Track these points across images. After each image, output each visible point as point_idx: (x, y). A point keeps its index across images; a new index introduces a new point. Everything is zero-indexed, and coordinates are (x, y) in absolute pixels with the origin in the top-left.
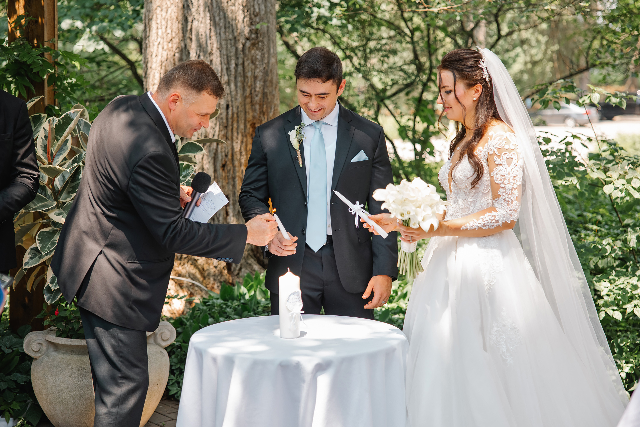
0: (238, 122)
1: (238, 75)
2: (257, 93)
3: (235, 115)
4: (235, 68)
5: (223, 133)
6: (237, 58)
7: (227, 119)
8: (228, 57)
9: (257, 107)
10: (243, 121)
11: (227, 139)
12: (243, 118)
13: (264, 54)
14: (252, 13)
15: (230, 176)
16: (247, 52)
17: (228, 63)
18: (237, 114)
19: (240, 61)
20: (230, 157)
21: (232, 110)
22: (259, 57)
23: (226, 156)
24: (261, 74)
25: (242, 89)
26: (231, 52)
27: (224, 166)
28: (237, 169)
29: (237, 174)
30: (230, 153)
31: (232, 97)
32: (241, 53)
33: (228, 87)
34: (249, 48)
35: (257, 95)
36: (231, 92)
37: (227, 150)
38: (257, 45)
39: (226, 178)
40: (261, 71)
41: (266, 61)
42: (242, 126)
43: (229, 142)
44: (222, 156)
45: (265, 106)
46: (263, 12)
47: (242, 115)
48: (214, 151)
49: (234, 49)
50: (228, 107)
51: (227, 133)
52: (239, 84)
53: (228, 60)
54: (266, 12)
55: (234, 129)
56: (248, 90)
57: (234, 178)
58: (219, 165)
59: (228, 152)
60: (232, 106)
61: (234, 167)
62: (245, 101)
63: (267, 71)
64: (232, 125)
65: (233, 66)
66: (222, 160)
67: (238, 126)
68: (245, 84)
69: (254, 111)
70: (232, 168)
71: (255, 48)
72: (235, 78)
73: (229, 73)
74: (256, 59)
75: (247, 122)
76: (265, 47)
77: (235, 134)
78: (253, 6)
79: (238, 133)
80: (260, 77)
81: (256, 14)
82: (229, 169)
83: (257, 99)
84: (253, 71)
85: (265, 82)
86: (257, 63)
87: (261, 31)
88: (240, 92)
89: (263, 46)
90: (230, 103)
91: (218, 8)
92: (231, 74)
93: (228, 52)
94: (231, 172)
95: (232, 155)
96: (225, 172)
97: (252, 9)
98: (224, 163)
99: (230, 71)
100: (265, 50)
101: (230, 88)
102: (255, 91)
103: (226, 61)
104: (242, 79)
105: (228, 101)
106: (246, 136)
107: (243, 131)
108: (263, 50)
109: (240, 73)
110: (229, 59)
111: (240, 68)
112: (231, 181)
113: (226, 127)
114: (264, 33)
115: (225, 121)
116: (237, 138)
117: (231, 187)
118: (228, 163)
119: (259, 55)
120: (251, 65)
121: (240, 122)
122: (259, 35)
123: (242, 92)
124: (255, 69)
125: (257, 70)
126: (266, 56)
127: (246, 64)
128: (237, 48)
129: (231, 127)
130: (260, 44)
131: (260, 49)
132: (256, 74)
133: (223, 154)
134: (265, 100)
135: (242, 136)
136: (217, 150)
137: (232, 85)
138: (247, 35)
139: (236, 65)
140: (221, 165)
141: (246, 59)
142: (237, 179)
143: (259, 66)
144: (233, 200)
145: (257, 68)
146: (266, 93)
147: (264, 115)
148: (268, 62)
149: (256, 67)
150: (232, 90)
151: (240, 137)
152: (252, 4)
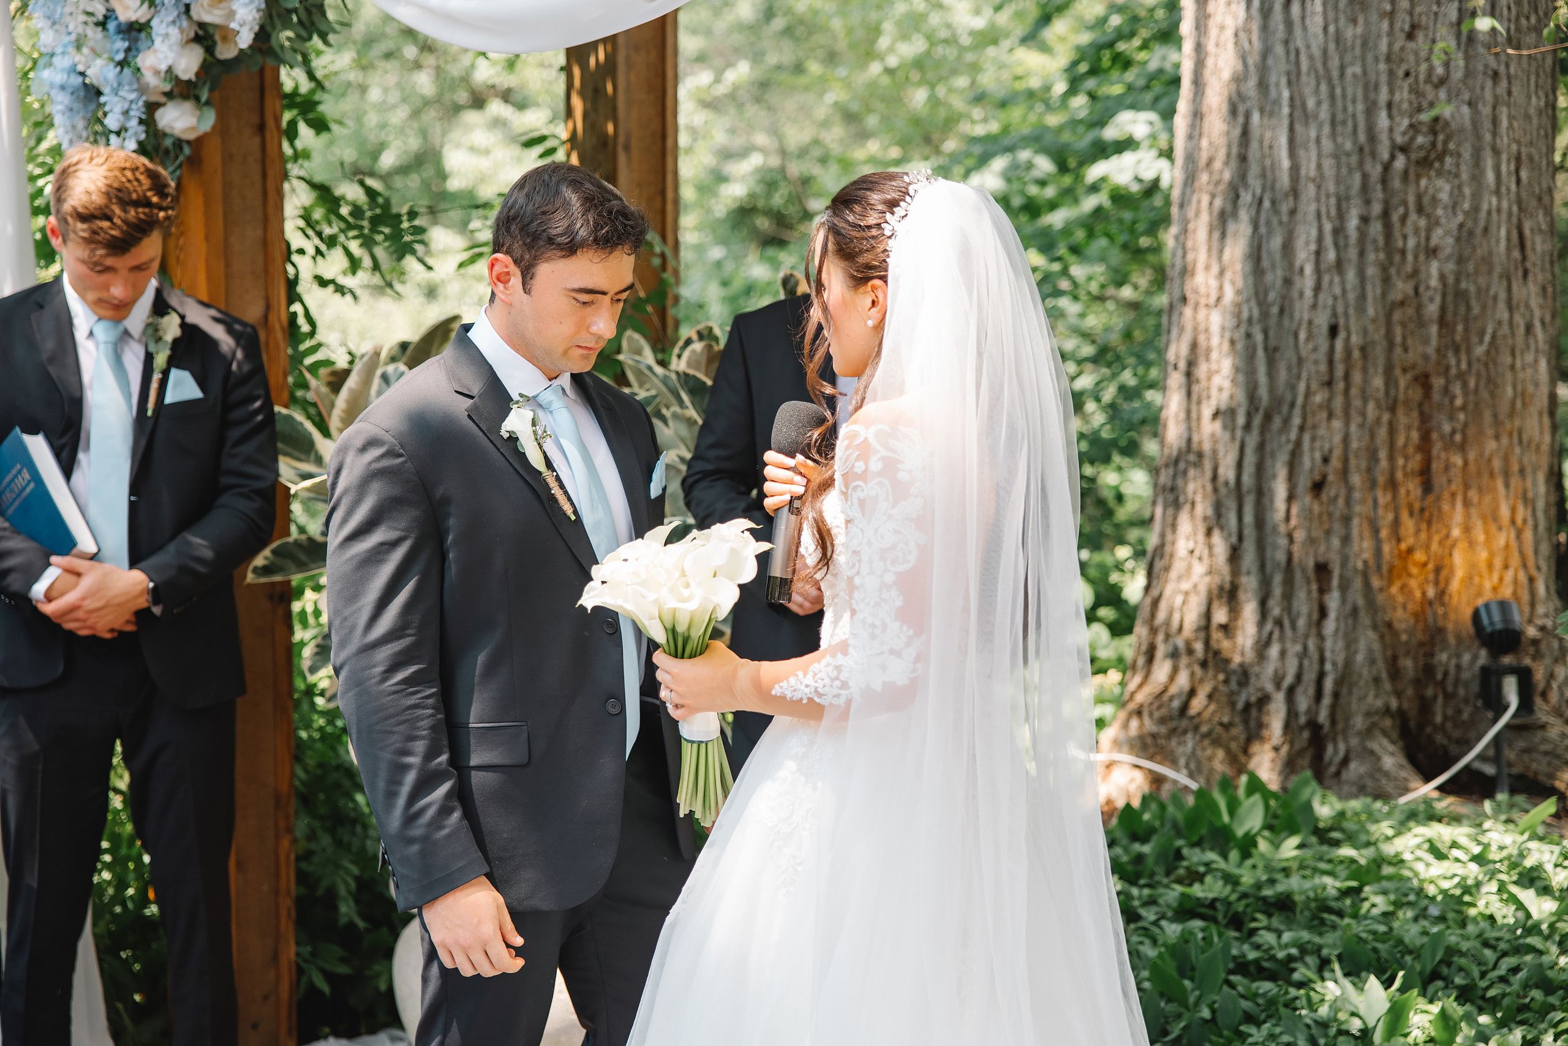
0: (1365, 370)
1: (1369, 247)
2: (1430, 293)
3: (1356, 354)
4: (1359, 229)
5: (1318, 398)
6: (1368, 202)
7: (1331, 362)
8: (1342, 202)
9: (1434, 329)
10: (1380, 370)
11: (1331, 415)
12: (1381, 361)
13: (1460, 187)
14: (1422, 77)
15: (1337, 514)
16: (1397, 184)
17: (1341, 215)
18: (1363, 349)
19: (1377, 208)
20: (1335, 463)
21: (1348, 339)
22: (1444, 196)
23: (1326, 460)
24: (1450, 241)
25: (1378, 283)
26: (1348, 188)
27: (1318, 487)
28: (1357, 495)
29: (1357, 509)
30: (1337, 453)
31: (1347, 307)
32: (1379, 187)
33: (1337, 279)
34: (1406, 173)
35: (1431, 300)
36: (1344, 291)
37: (1327, 446)
38: (1437, 165)
39: (1325, 517)
40: (1447, 233)
41: (1466, 206)
42: (1378, 382)
43: (1337, 424)
44: (1313, 460)
45: (1460, 328)
46: (1457, 75)
47: (1379, 352)
48: (1290, 447)
49: (1357, 179)
50: (1333, 331)
51: (1330, 400)
52: (1371, 271)
53: (1339, 208)
54: (1469, 73)
55: (1354, 391)
56: (1401, 288)
57: (1347, 520)
58: (1304, 482)
59: (1331, 451)
60: (1347, 329)
61: (1350, 489)
62: (1389, 316)
63: (1471, 233)
64: (1347, 377)
65: (1353, 223)
66: (1312, 470)
67: (1366, 381)
68: (1393, 271)
69: (1426, 341)
70: (1343, 492)
71: (1433, 173)
72: (1362, 254)
73: (1341, 242)
74: (1434, 200)
75: (1398, 372)
76: (1463, 168)
77: (1357, 403)
78: (1428, 59)
79: (1365, 401)
80: (1448, 251)
81: (1435, 79)
82: (1333, 493)
83: (1432, 309)
84: (1423, 234)
85: (1461, 261)
86: (1440, 212)
87: (1453, 125)
88: (1373, 291)
89: (1458, 165)
90: (1342, 321)
91: (1313, 75)
92: (1347, 245)
93: (1342, 188)
94: (1341, 502)
95: (1345, 460)
96: (1321, 503)
97: (1423, 67)
98: (1317, 478)
99: (1346, 237)
100: (1465, 176)
101: (1343, 283)
102: (1428, 288)
103: (1333, 212)
104: (1382, 256)
105: (1334, 314)
106: (1393, 409)
107: (1381, 394)
108: (1457, 176)
109: (1375, 241)
110: (1344, 205)
111: (1376, 229)
112: (1337, 526)
113: (1329, 384)
114: (1461, 130)
115: (1323, 367)
116: (1363, 415)
117: (1336, 542)
118: (1331, 478)
119: (1444, 190)
120: (1413, 216)
121: (1371, 370)
122: (1441, 137)
123: (1379, 291)
124: (1429, 230)
125: (1439, 232)
126: (1467, 191)
127: (1395, 217)
128: (1365, 177)
129: (1340, 386)
130: (1448, 160)
131: (1449, 172)
132: (1434, 241)
133: (1318, 456)
134: (1462, 310)
135: (1378, 406)
136: (1298, 443)
137: (1351, 275)
138: (1399, 139)
139: (1365, 220)
140: (1309, 484)
141: (1395, 201)
142: (1356, 522)
143: (1443, 221)
144: (1341, 577)
145: (1437, 223)
146: (1466, 291)
147: (1457, 351)
148: (1476, 209)
149: (1435, 223)
150: (1349, 287)
151: (1371, 409)
152: (1423, 54)
